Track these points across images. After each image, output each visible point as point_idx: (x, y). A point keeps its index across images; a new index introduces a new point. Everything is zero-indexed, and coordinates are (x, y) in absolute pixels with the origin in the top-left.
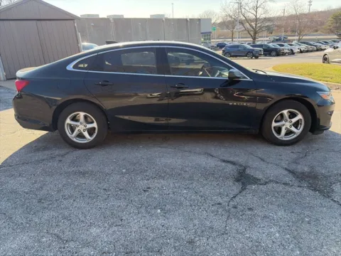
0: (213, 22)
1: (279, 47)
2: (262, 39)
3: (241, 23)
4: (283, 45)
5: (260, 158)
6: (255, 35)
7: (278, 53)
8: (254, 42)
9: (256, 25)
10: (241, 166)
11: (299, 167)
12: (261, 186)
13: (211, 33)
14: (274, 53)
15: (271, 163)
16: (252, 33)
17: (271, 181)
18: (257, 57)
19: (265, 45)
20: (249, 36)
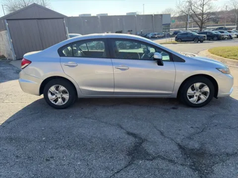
0: (172, 16)
1: (220, 34)
2: (209, 28)
3: (191, 16)
4: (223, 32)
5: (161, 132)
6: (202, 25)
7: (219, 38)
8: (201, 30)
9: (203, 17)
10: (141, 138)
11: (191, 143)
12: (147, 162)
13: (170, 24)
14: (216, 38)
15: (168, 138)
16: (199, 23)
17: (159, 156)
18: (202, 42)
19: (209, 32)
20: (197, 25)
